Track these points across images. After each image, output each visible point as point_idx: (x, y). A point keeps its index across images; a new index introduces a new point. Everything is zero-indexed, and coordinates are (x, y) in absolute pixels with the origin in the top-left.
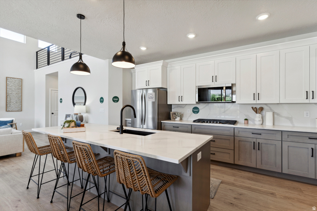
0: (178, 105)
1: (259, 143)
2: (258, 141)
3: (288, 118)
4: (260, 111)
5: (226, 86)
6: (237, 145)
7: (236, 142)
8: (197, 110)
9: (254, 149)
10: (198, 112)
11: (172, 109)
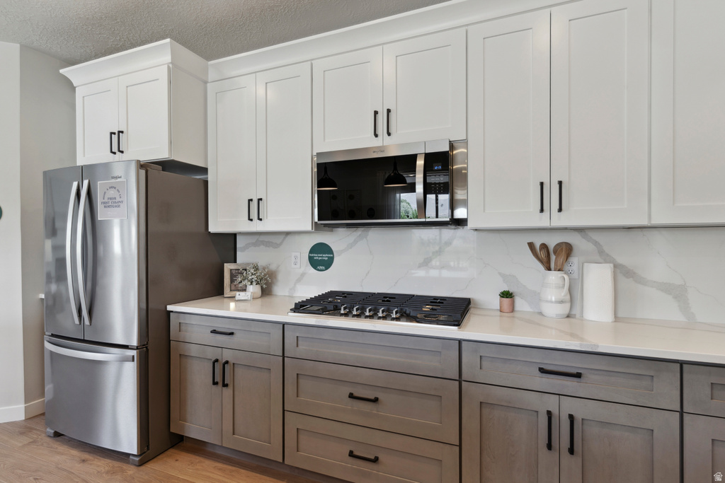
0: (257, 237)
1: (571, 417)
2: (569, 406)
3: (666, 288)
4: (561, 260)
5: (428, 151)
6: (471, 424)
7: (470, 409)
8: (325, 257)
9: (549, 446)
10: (327, 264)
11: (238, 254)
